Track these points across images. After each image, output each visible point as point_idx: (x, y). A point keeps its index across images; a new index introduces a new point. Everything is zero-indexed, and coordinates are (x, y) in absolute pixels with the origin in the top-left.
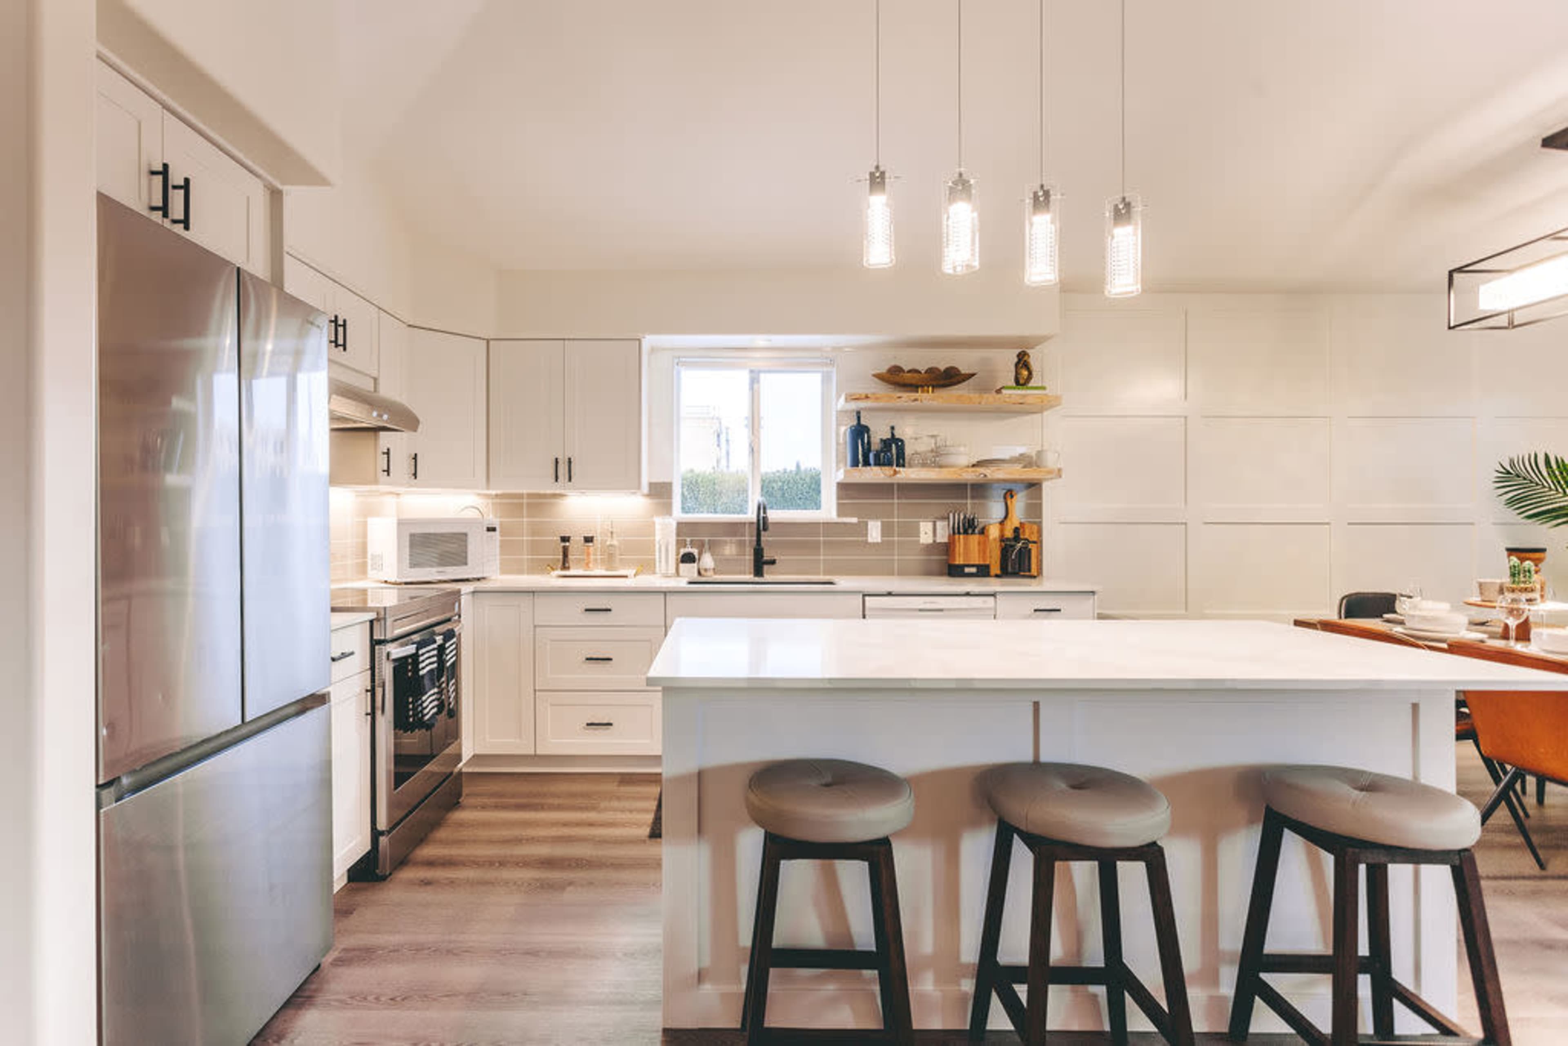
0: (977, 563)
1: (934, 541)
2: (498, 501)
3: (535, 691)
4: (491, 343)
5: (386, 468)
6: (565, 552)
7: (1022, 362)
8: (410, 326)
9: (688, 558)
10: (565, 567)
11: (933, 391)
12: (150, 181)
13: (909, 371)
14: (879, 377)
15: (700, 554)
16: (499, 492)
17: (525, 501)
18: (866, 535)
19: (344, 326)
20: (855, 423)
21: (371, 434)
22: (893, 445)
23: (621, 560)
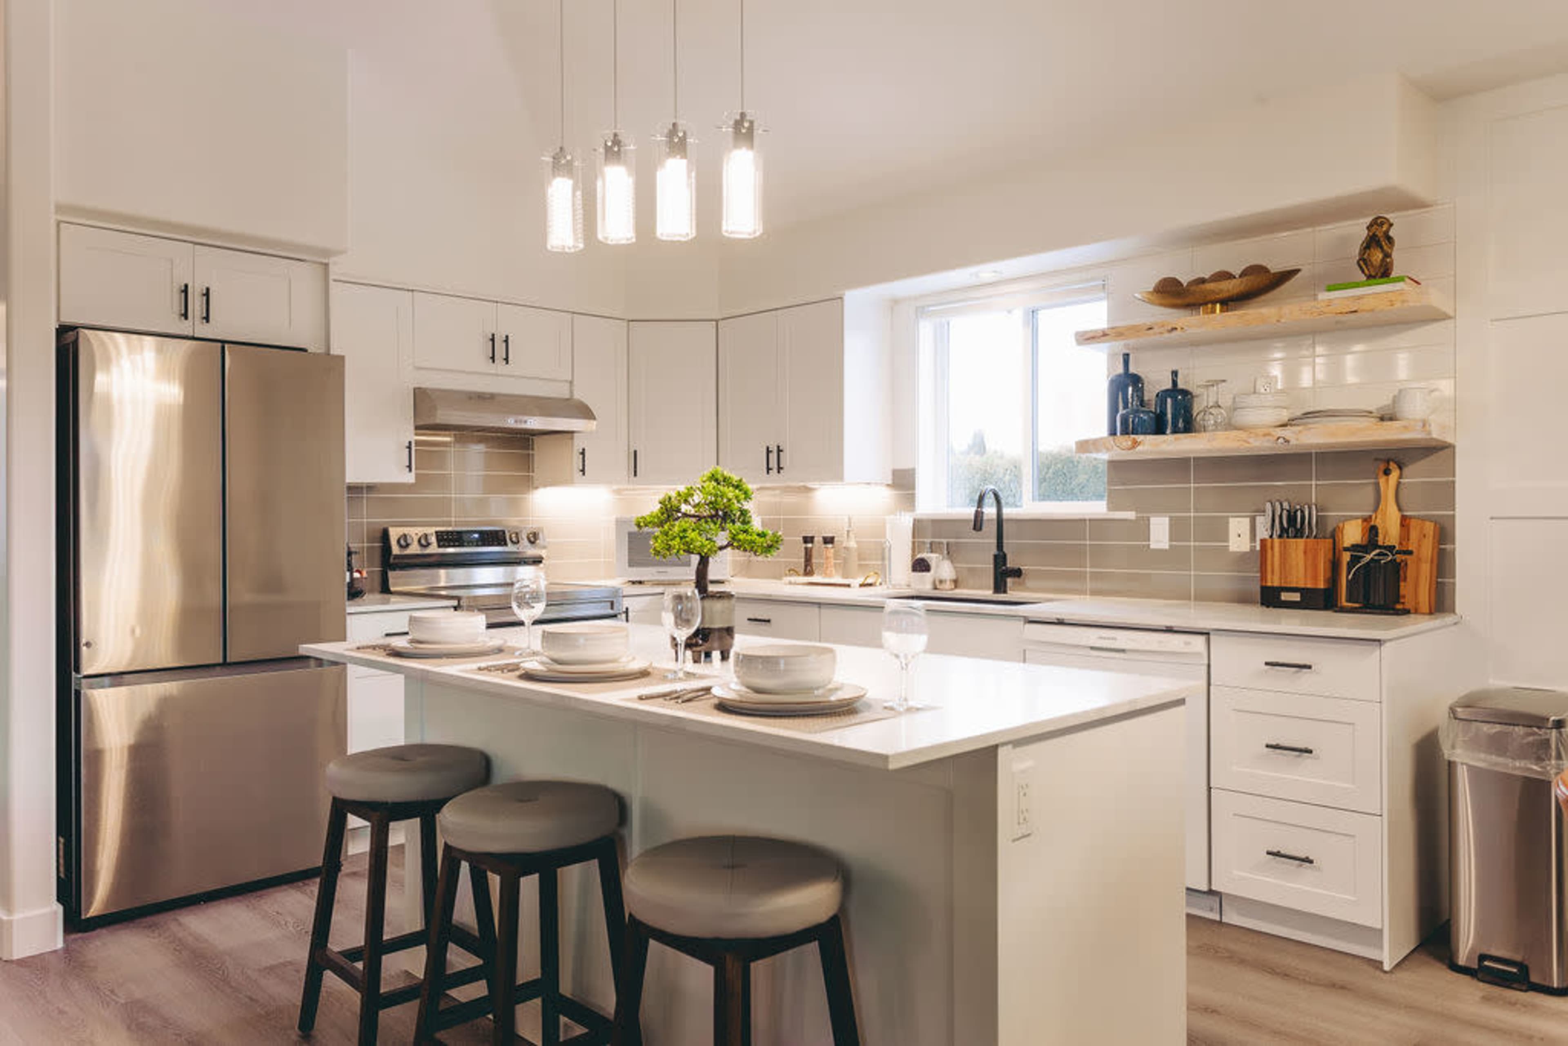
0: (1303, 584)
1: (1249, 548)
4: (720, 323)
5: (580, 468)
6: (809, 556)
7: (1377, 238)
8: (630, 321)
9: (923, 566)
10: (808, 572)
11: (1221, 311)
13: (1190, 285)
14: (1145, 299)
15: (937, 562)
18: (1148, 538)
19: (507, 341)
20: (1120, 370)
22: (1169, 400)
23: (860, 565)
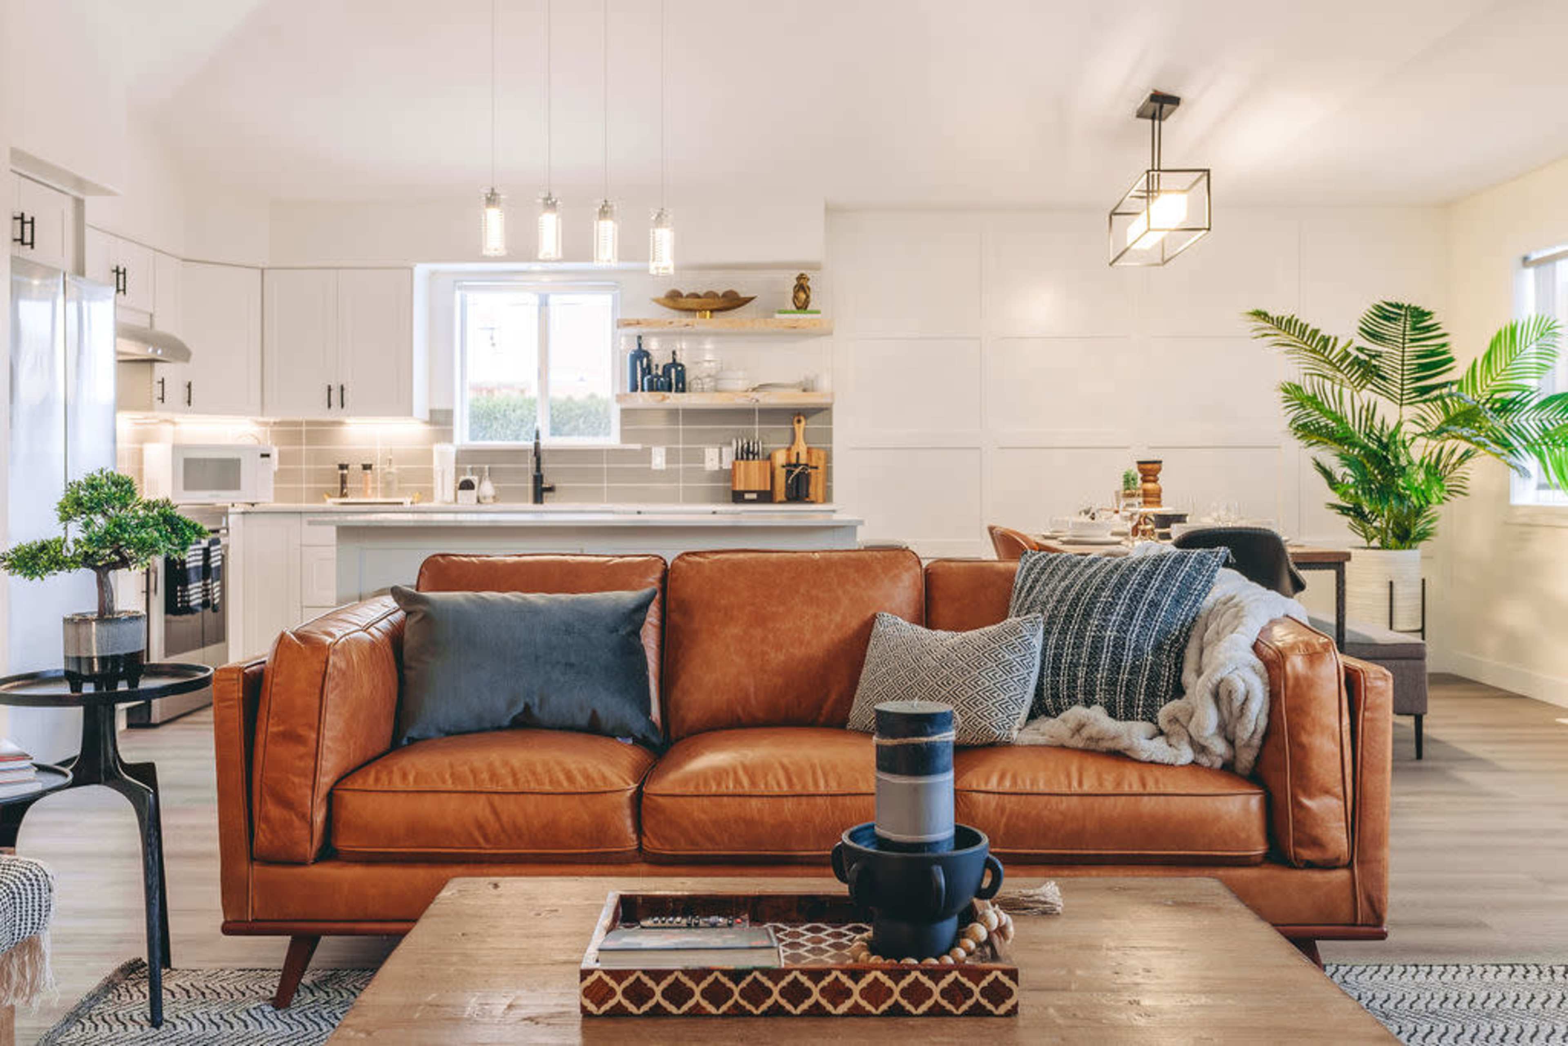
0: (757, 489)
1: (721, 468)
2: (276, 428)
3: (302, 607)
4: (266, 272)
5: (160, 396)
6: (343, 480)
7: (802, 286)
8: (184, 260)
9: (467, 485)
10: (343, 495)
11: (711, 317)
12: (13, 223)
13: (688, 296)
14: (657, 301)
15: (480, 482)
16: (278, 420)
17: (304, 428)
18: (650, 462)
19: (124, 273)
20: (636, 347)
21: (148, 365)
22: (674, 371)
23: (400, 488)
